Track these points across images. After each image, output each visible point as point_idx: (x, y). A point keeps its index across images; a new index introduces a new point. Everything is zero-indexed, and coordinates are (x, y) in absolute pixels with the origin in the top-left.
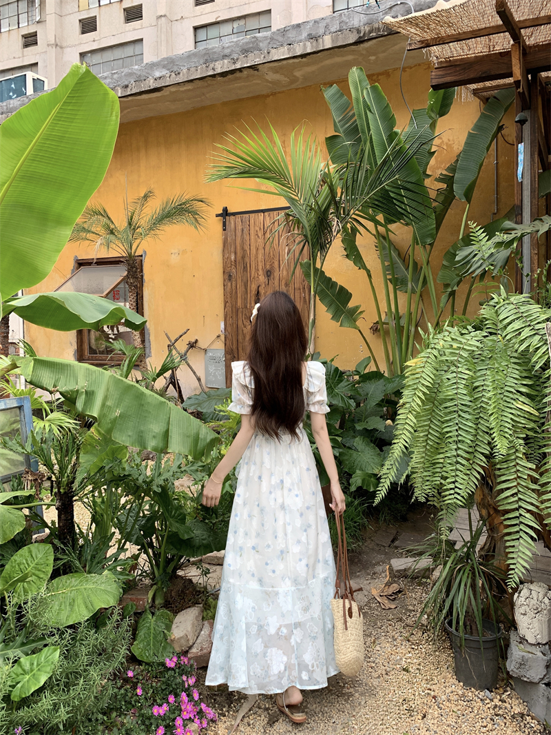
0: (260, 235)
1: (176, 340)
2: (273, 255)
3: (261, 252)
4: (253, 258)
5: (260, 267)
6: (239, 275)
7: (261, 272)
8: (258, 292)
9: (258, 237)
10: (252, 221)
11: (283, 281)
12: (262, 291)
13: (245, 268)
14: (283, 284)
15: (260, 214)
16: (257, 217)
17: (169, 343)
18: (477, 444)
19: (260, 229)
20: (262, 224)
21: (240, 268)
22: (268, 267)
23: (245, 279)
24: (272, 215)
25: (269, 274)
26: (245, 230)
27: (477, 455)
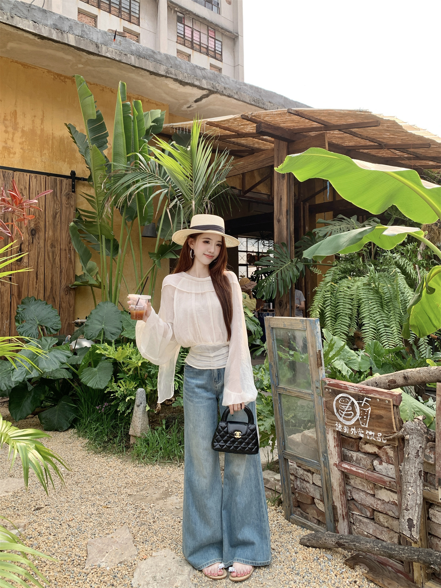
0: (24, 194)
2: (39, 215)
7: (24, 230)
8: (20, 249)
10: (16, 179)
11: (49, 241)
12: (25, 249)
14: (49, 245)
15: (25, 174)
16: (22, 176)
19: (25, 188)
20: (28, 184)
22: (32, 226)
24: (38, 178)
25: (33, 232)
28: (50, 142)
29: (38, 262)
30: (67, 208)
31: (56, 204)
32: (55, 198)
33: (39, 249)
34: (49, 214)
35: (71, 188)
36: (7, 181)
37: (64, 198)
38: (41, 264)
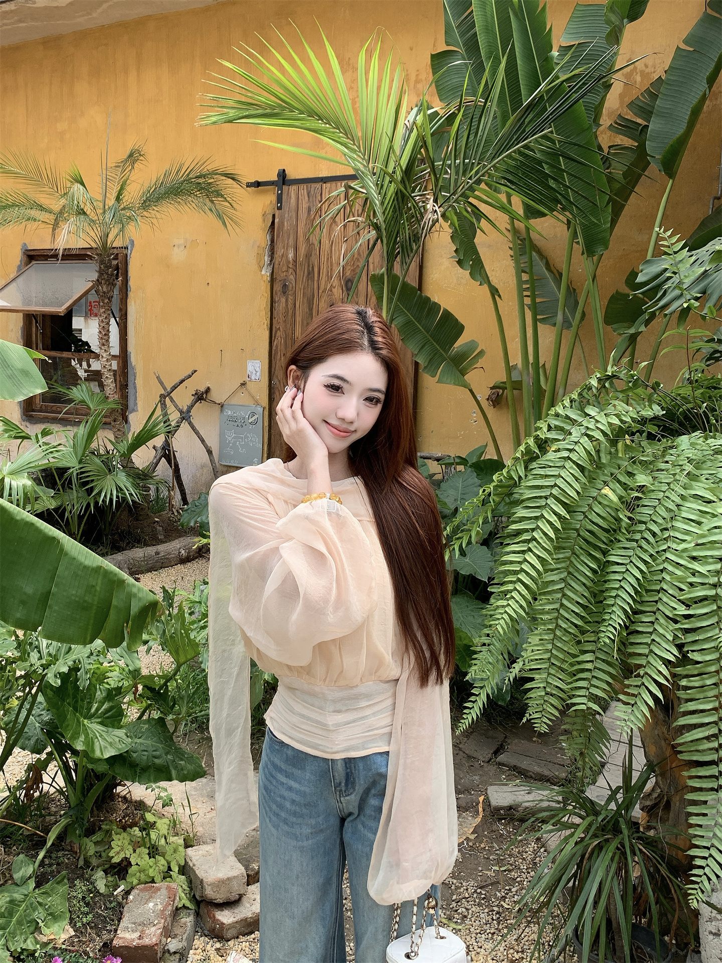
1: (175, 388)
4: (324, 259)
5: (336, 275)
6: (300, 285)
7: (336, 282)
13: (310, 273)
17: (163, 392)
18: (653, 640)
21: (302, 273)
22: (348, 274)
23: (309, 292)
25: (349, 284)
27: (652, 661)
36: (313, 201)
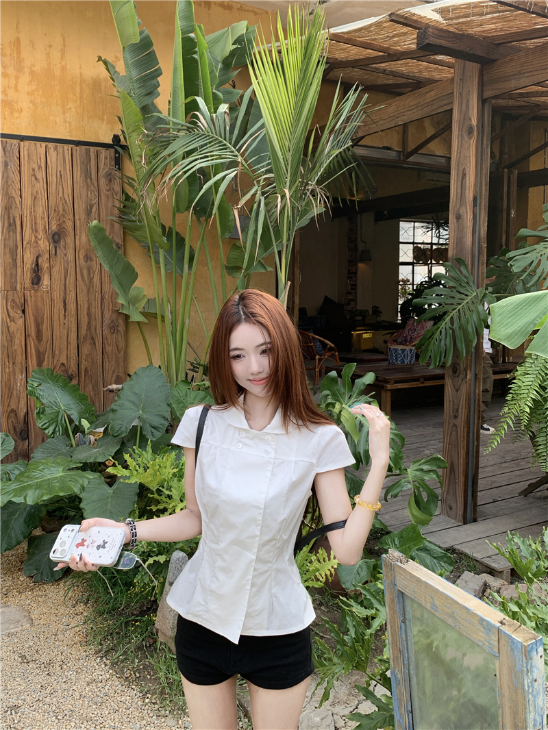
0: (39, 176)
2: (64, 210)
3: (42, 202)
4: (26, 213)
5: (40, 227)
7: (41, 235)
8: (37, 265)
9: (36, 179)
10: (24, 154)
11: (82, 251)
12: (44, 264)
13: (12, 226)
14: (81, 257)
15: (38, 143)
16: (33, 147)
19: (40, 167)
20: (43, 161)
21: (2, 224)
23: (11, 243)
24: (60, 150)
25: (56, 238)
26: (11, 165)
28: (78, 89)
29: (65, 285)
30: (108, 197)
31: (91, 191)
32: (89, 181)
33: (66, 264)
34: (80, 208)
35: (113, 163)
36: (10, 157)
37: (103, 181)
38: (71, 287)
